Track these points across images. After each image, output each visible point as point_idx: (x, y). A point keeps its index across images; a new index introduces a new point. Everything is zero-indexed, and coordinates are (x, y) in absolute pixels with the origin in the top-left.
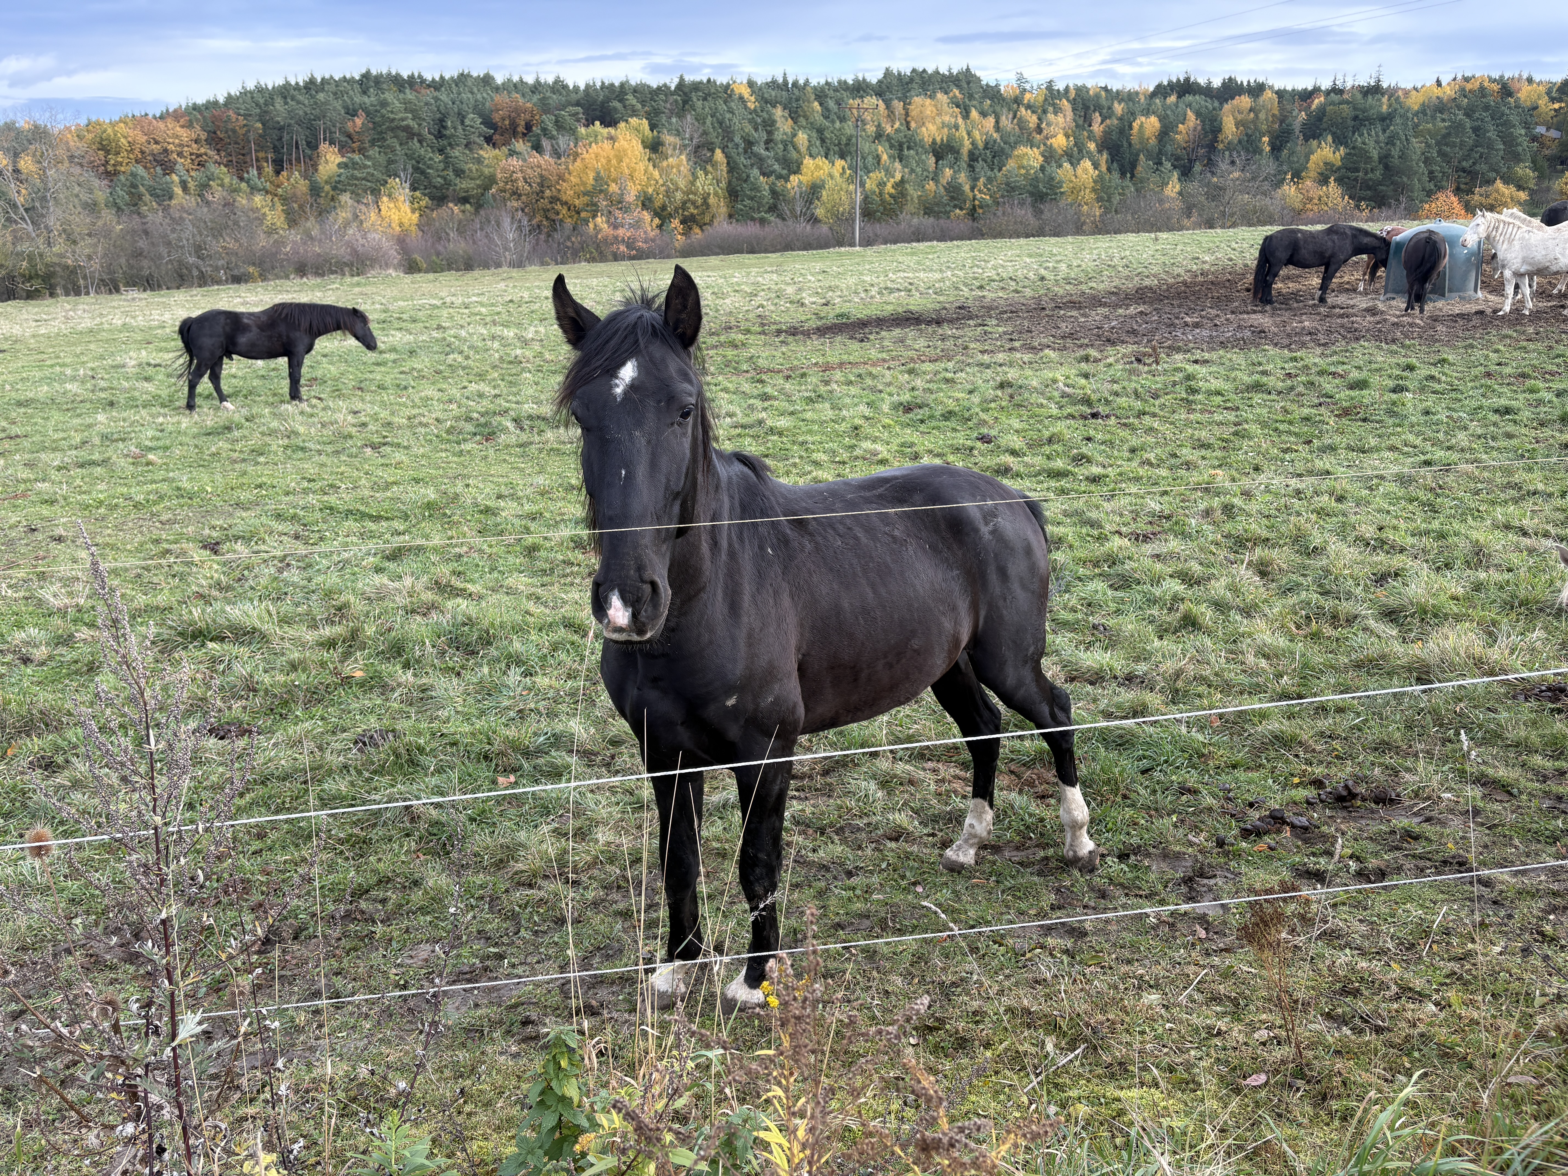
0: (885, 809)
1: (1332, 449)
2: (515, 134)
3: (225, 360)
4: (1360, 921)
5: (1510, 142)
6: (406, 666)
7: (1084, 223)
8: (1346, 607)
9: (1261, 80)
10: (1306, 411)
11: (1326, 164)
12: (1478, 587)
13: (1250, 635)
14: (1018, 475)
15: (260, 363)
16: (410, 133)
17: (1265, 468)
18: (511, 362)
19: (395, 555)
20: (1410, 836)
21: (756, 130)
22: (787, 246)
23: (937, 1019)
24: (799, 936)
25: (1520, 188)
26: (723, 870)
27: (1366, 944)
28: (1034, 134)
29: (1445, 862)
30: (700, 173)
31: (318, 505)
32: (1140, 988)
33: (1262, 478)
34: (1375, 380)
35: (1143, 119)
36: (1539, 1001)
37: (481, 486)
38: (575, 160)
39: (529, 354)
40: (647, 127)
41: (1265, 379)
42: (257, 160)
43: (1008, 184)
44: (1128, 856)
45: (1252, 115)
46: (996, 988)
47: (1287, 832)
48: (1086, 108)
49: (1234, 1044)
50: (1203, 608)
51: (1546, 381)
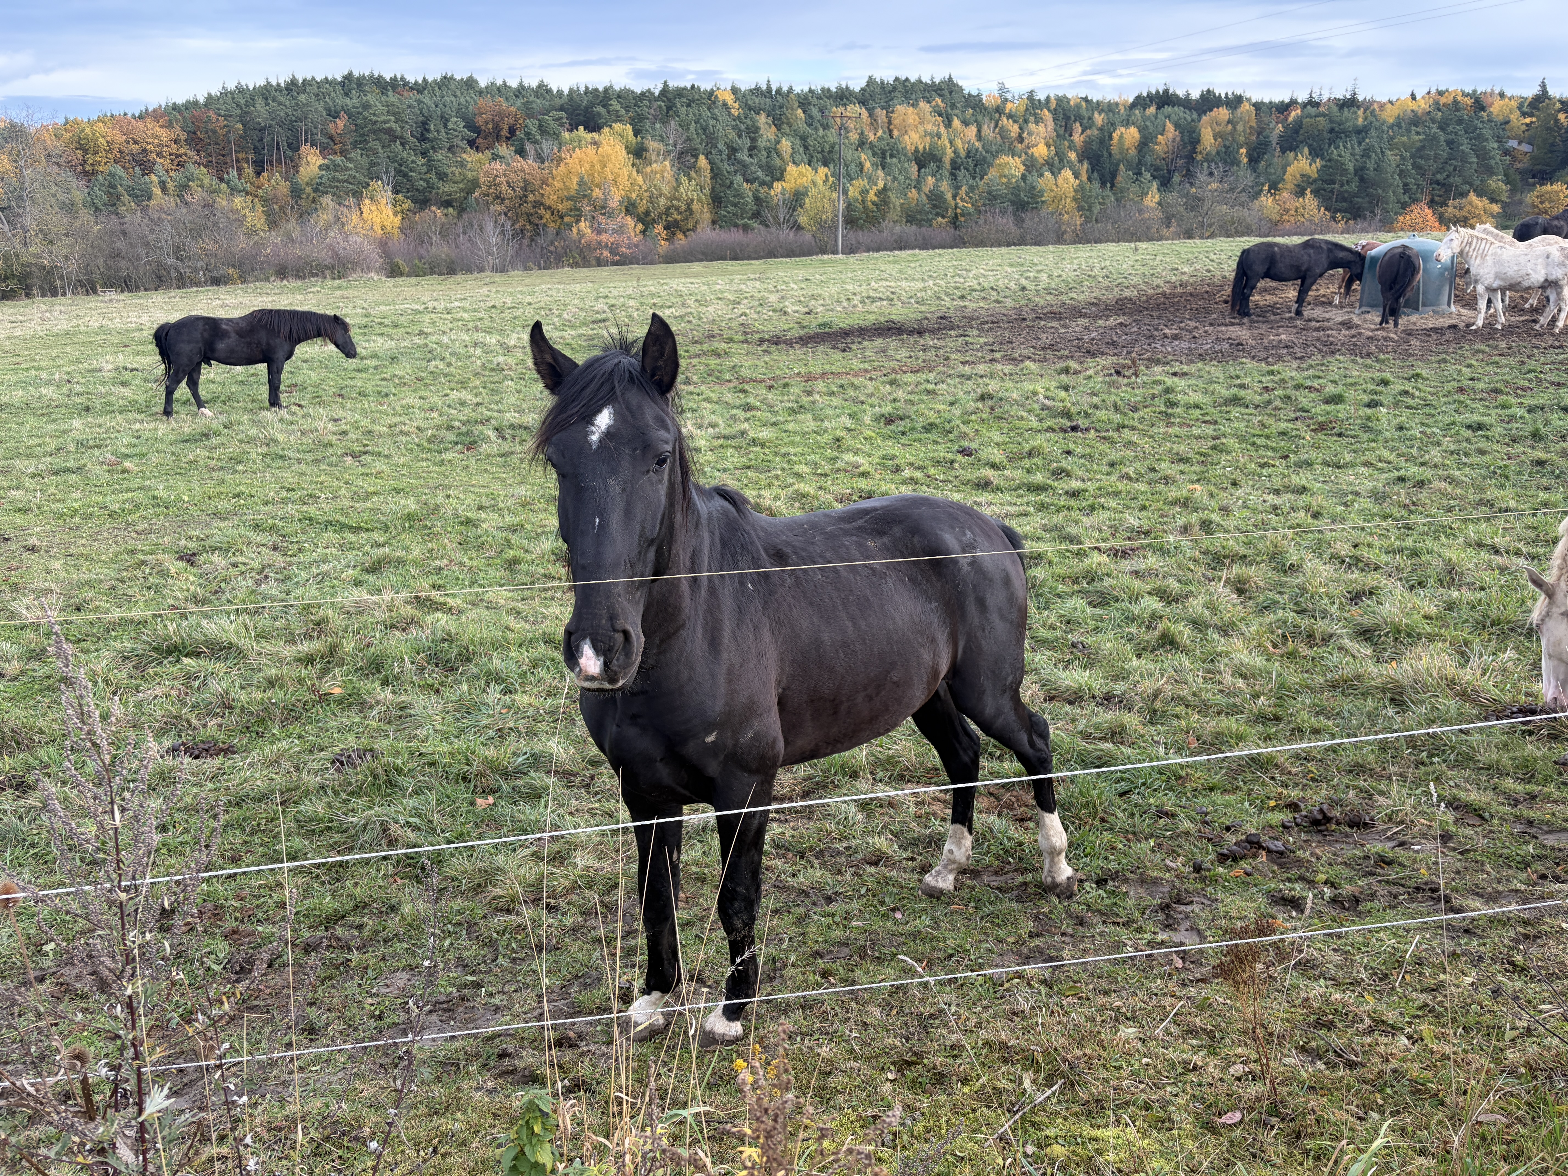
0: (866, 833)
1: (1308, 464)
2: (498, 138)
3: (203, 365)
4: (1334, 950)
5: (1483, 155)
6: (385, 683)
7: (1065, 232)
8: (1321, 626)
9: (1238, 92)
10: (1283, 425)
11: (1302, 175)
12: (1450, 606)
13: (1227, 654)
14: (998, 489)
15: (239, 368)
16: (394, 137)
17: (1243, 483)
18: (493, 370)
19: (375, 568)
20: (1384, 861)
21: (740, 136)
22: (770, 253)
23: (915, 1054)
24: (778, 965)
25: (1493, 200)
26: (702, 895)
27: (1340, 974)
28: (1016, 143)
29: (1418, 889)
30: (684, 179)
31: (297, 516)
32: (1117, 1020)
33: (1240, 492)
34: (1350, 394)
35: (1123, 129)
36: (1509, 1035)
37: (462, 496)
38: (558, 165)
39: (511, 361)
40: (631, 133)
41: (1242, 393)
42: (238, 161)
43: (989, 193)
44: (1106, 881)
45: (1230, 127)
46: (974, 1020)
47: (1263, 857)
48: (1067, 118)
49: (1210, 1080)
50: (1181, 626)
51: (1518, 396)
